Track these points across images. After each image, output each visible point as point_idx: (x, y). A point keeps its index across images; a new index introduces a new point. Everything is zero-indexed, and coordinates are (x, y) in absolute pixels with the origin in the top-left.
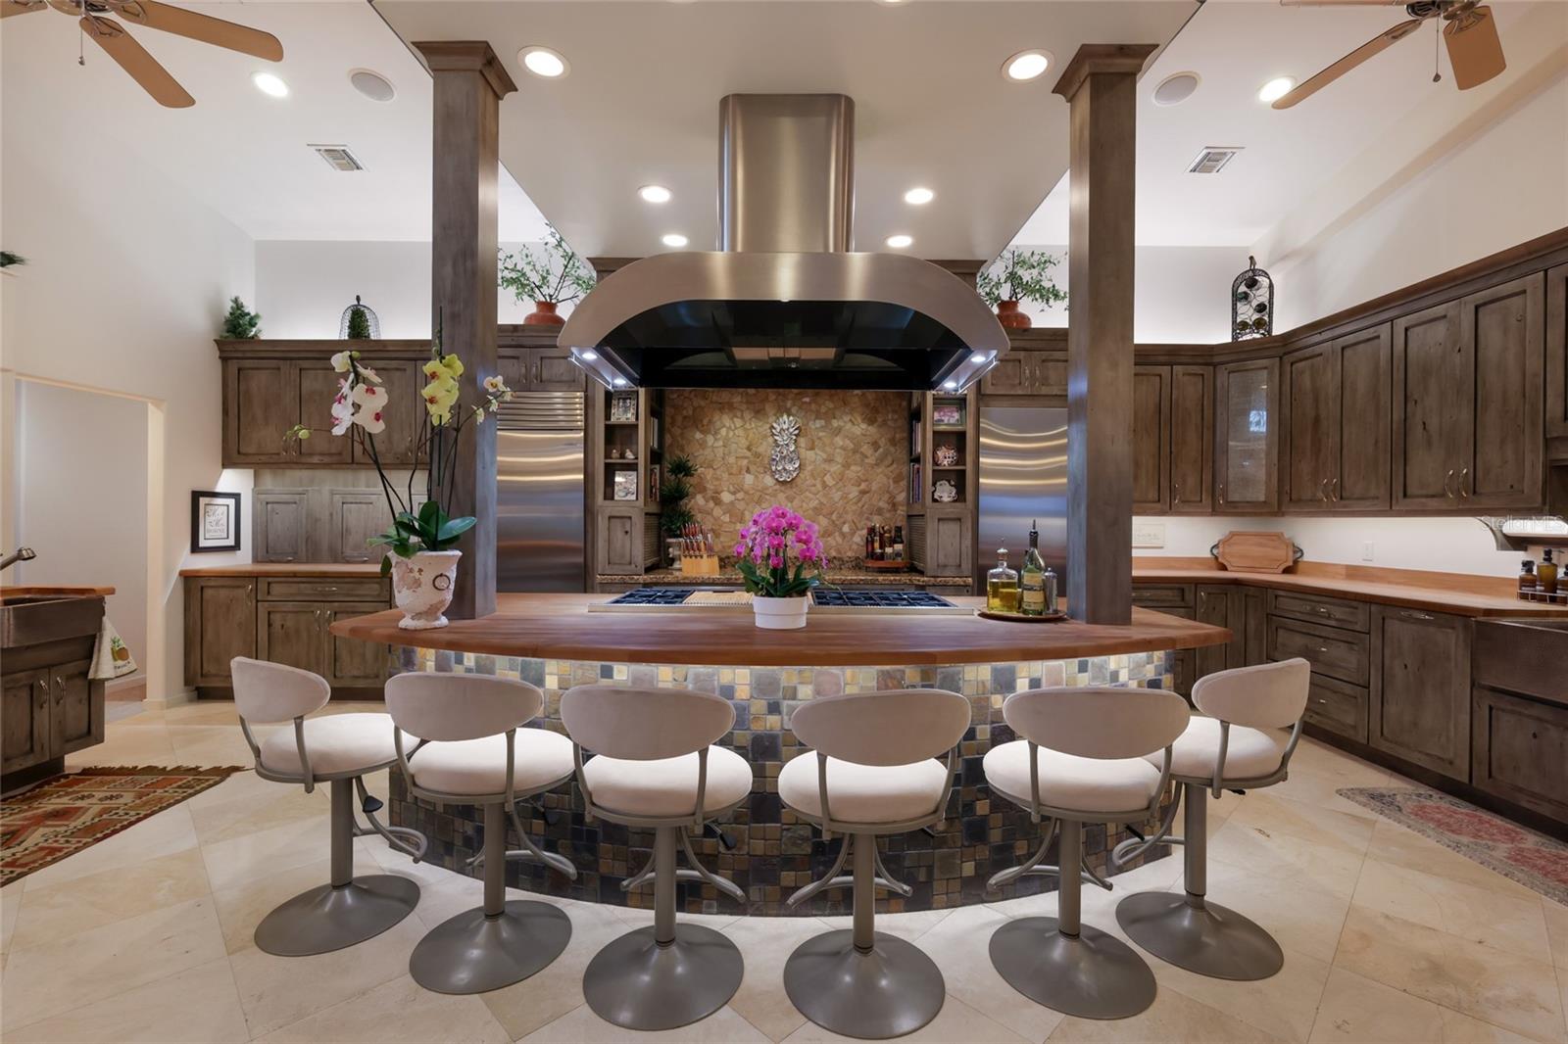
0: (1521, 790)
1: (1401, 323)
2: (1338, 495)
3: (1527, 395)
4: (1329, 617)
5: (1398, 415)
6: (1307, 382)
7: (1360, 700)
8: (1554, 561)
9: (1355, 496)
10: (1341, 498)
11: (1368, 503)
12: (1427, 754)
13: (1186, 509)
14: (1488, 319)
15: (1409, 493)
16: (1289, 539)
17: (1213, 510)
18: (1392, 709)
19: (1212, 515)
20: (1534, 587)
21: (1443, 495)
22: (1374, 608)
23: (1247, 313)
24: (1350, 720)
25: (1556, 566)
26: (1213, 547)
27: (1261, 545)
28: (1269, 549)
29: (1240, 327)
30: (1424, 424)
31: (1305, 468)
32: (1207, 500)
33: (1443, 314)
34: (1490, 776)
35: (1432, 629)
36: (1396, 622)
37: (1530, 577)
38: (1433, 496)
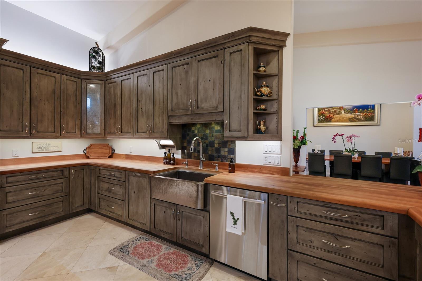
0: (161, 231)
1: (136, 74)
2: (121, 131)
3: (164, 102)
4: (114, 177)
5: (135, 105)
6: (112, 90)
7: (123, 205)
8: (170, 152)
9: (125, 132)
10: (122, 132)
11: (128, 134)
12: (140, 223)
13: (69, 135)
14: (156, 77)
15: (138, 131)
16: (111, 146)
17: (81, 136)
18: (131, 208)
19: (81, 138)
20: (166, 160)
21: (146, 132)
22: (127, 172)
23: (95, 64)
24: (120, 213)
25: (171, 153)
26: (84, 150)
27: (101, 148)
28: (104, 150)
29: (92, 67)
30: (142, 109)
31: (112, 121)
32: (78, 132)
33: (146, 73)
34: (155, 227)
35: (141, 179)
36: (132, 177)
37: (166, 157)
38: (144, 133)
